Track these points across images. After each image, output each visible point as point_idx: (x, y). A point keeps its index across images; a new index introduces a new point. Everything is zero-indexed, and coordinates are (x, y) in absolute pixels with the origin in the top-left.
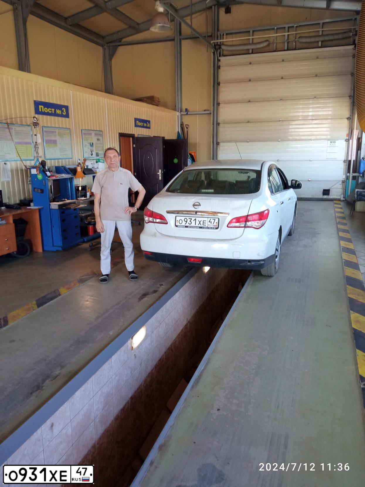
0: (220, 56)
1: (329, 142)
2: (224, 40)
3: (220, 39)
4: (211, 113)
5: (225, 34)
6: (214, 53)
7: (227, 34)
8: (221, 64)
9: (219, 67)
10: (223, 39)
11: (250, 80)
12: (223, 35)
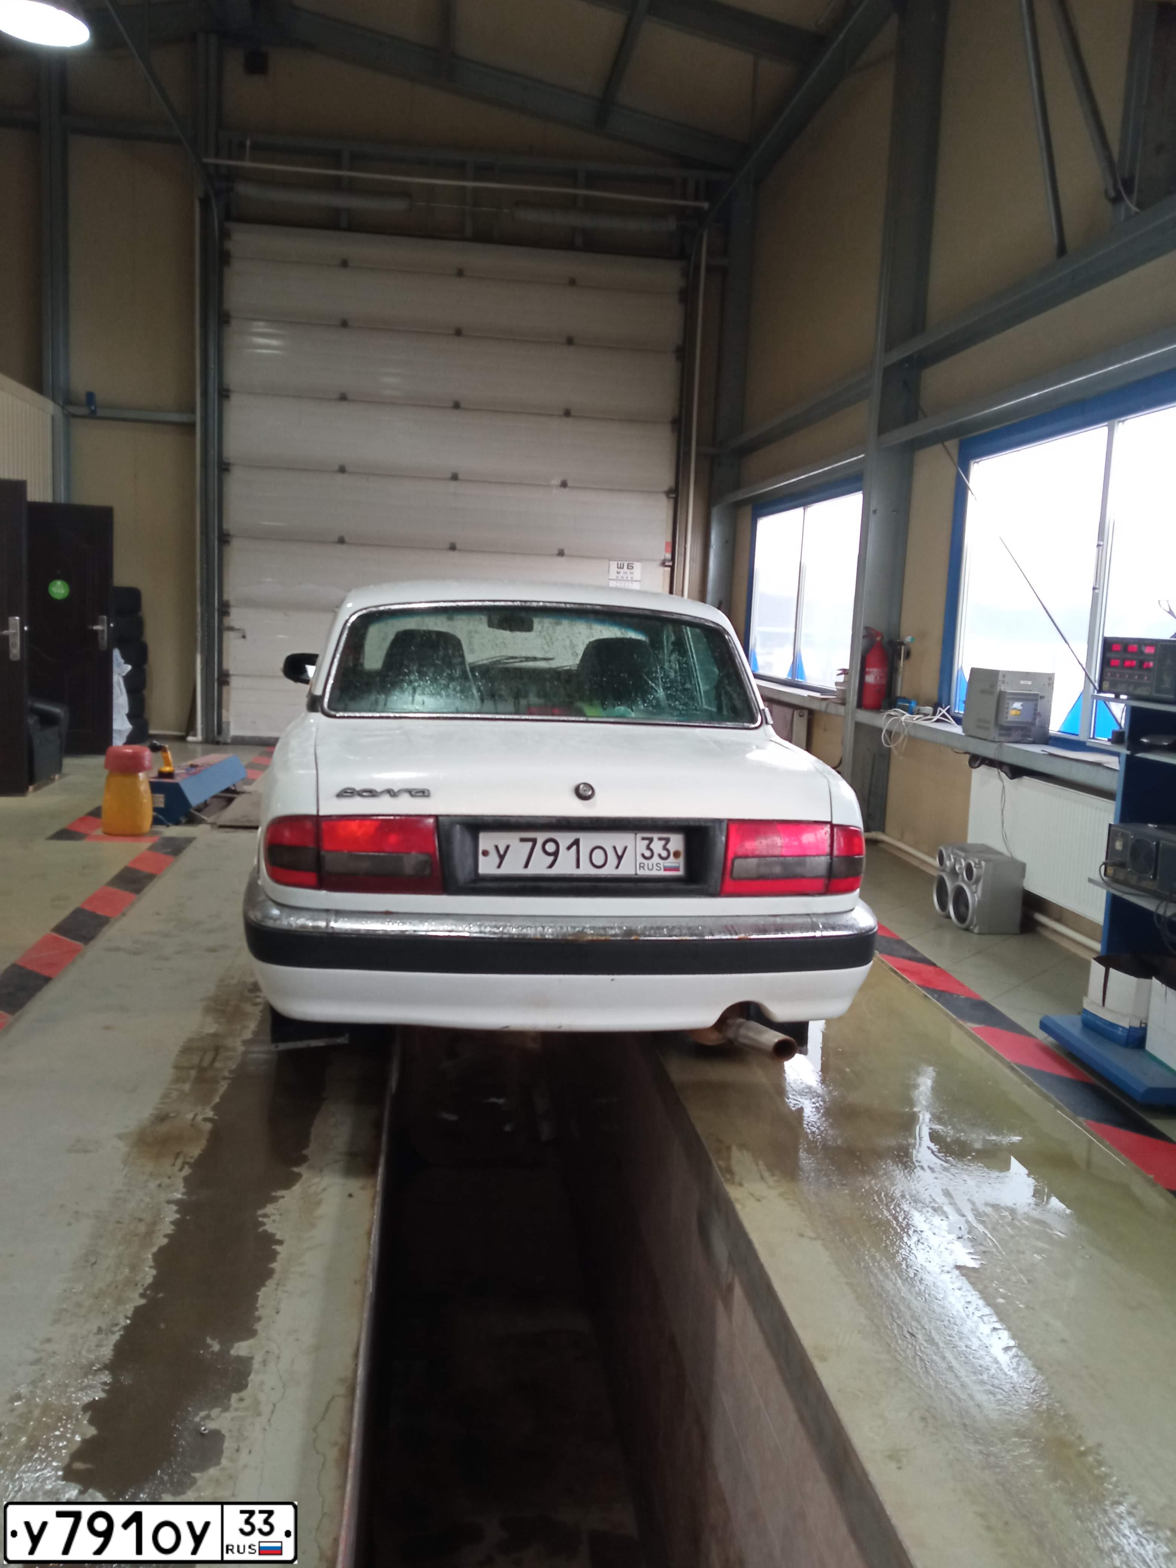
0: (228, 216)
1: (613, 565)
2: (247, 164)
3: (230, 157)
4: (192, 425)
5: (248, 143)
6: (205, 203)
7: (255, 147)
8: (230, 245)
9: (225, 258)
10: (241, 158)
11: (344, 324)
12: (242, 146)
